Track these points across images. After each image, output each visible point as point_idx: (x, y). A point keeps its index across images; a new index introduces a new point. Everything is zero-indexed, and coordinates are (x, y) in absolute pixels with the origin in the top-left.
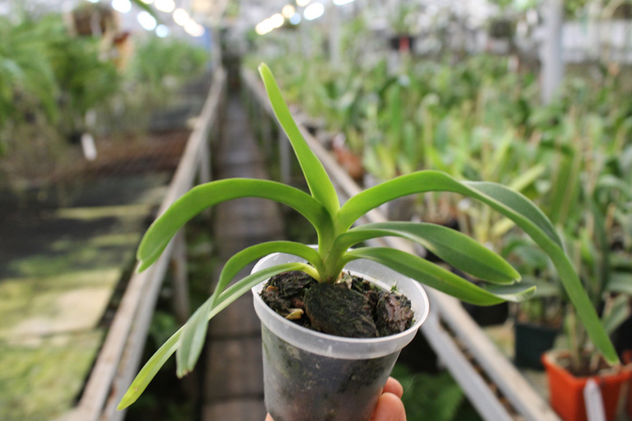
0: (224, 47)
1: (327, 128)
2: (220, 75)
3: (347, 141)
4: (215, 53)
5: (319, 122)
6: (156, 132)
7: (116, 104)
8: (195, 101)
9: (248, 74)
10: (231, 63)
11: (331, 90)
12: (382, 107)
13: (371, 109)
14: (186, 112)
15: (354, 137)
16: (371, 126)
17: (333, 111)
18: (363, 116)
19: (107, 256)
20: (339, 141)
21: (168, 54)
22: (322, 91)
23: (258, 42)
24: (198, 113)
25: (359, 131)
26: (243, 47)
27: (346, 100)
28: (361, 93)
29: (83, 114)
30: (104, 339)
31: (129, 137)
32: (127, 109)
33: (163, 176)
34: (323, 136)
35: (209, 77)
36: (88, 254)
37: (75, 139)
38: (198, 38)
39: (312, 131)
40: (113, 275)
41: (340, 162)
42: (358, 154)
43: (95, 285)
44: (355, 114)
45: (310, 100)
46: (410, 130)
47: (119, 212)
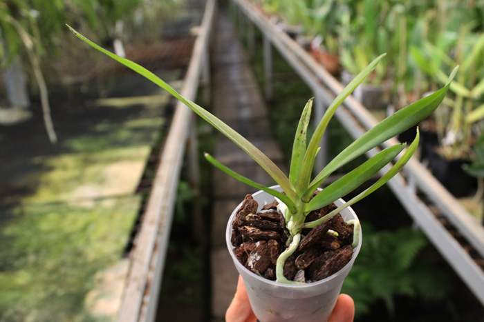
1: (305, 34)
3: (324, 43)
5: (298, 29)
6: (167, 38)
7: (138, 17)
8: (195, 14)
12: (353, 17)
13: (345, 18)
14: (188, 23)
15: (331, 42)
16: (344, 34)
17: (312, 19)
18: (338, 23)
19: (139, 136)
20: (317, 43)
24: (199, 23)
25: (335, 35)
27: (322, 11)
29: (114, 24)
31: (148, 42)
32: (145, 22)
33: (177, 73)
34: (302, 40)
36: (124, 134)
37: (108, 44)
39: (293, 36)
40: (145, 151)
41: (318, 60)
42: (336, 55)
43: (131, 159)
44: (330, 25)
45: (291, 11)
46: (382, 34)
47: (144, 100)
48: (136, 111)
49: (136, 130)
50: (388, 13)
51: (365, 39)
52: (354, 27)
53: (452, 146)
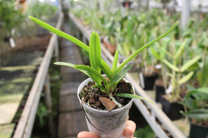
0: (63, 6)
2: (61, 15)
3: (109, 39)
4: (60, 8)
6: (39, 36)
7: (24, 26)
9: (71, 15)
10: (65, 11)
11: (103, 21)
12: (122, 28)
13: (118, 29)
15: (112, 39)
16: (118, 35)
17: (104, 29)
18: (115, 31)
20: (106, 39)
21: (43, 8)
22: (99, 22)
23: (74, 4)
25: (114, 36)
26: (69, 6)
27: (108, 25)
28: (114, 22)
30: (15, 129)
31: (29, 38)
32: (28, 27)
35: (58, 16)
37: (7, 40)
38: (54, 2)
41: (106, 47)
42: (115, 46)
44: (112, 32)
45: (94, 25)
46: (135, 37)
47: (24, 68)
48: (19, 73)
49: (17, 84)
50: (137, 27)
51: (127, 39)
52: (122, 33)
53: (171, 94)
